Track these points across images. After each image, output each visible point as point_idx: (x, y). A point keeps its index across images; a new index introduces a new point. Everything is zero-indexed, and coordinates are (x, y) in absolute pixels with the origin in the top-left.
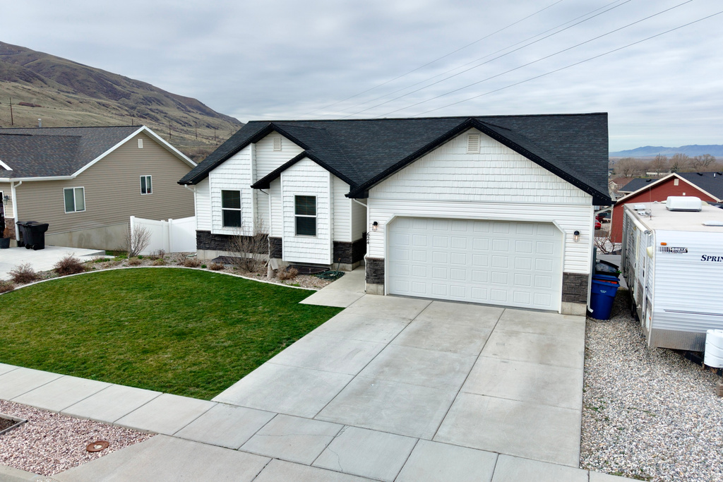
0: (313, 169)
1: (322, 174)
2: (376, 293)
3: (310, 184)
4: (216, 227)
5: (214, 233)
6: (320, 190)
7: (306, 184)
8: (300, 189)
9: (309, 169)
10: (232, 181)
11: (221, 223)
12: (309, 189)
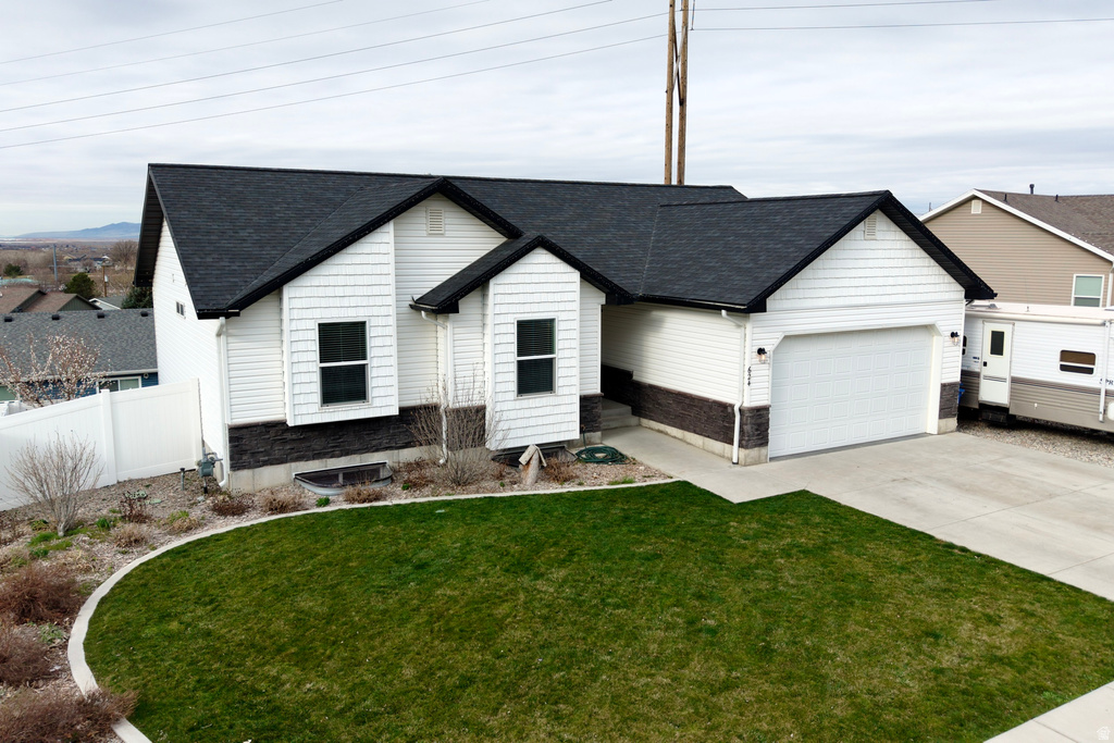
0: (550, 268)
1: (565, 278)
2: (757, 462)
3: (544, 297)
4: (304, 409)
5: (299, 423)
6: (562, 306)
7: (536, 298)
8: (527, 308)
9: (542, 268)
10: (346, 302)
11: (317, 397)
12: (542, 307)
